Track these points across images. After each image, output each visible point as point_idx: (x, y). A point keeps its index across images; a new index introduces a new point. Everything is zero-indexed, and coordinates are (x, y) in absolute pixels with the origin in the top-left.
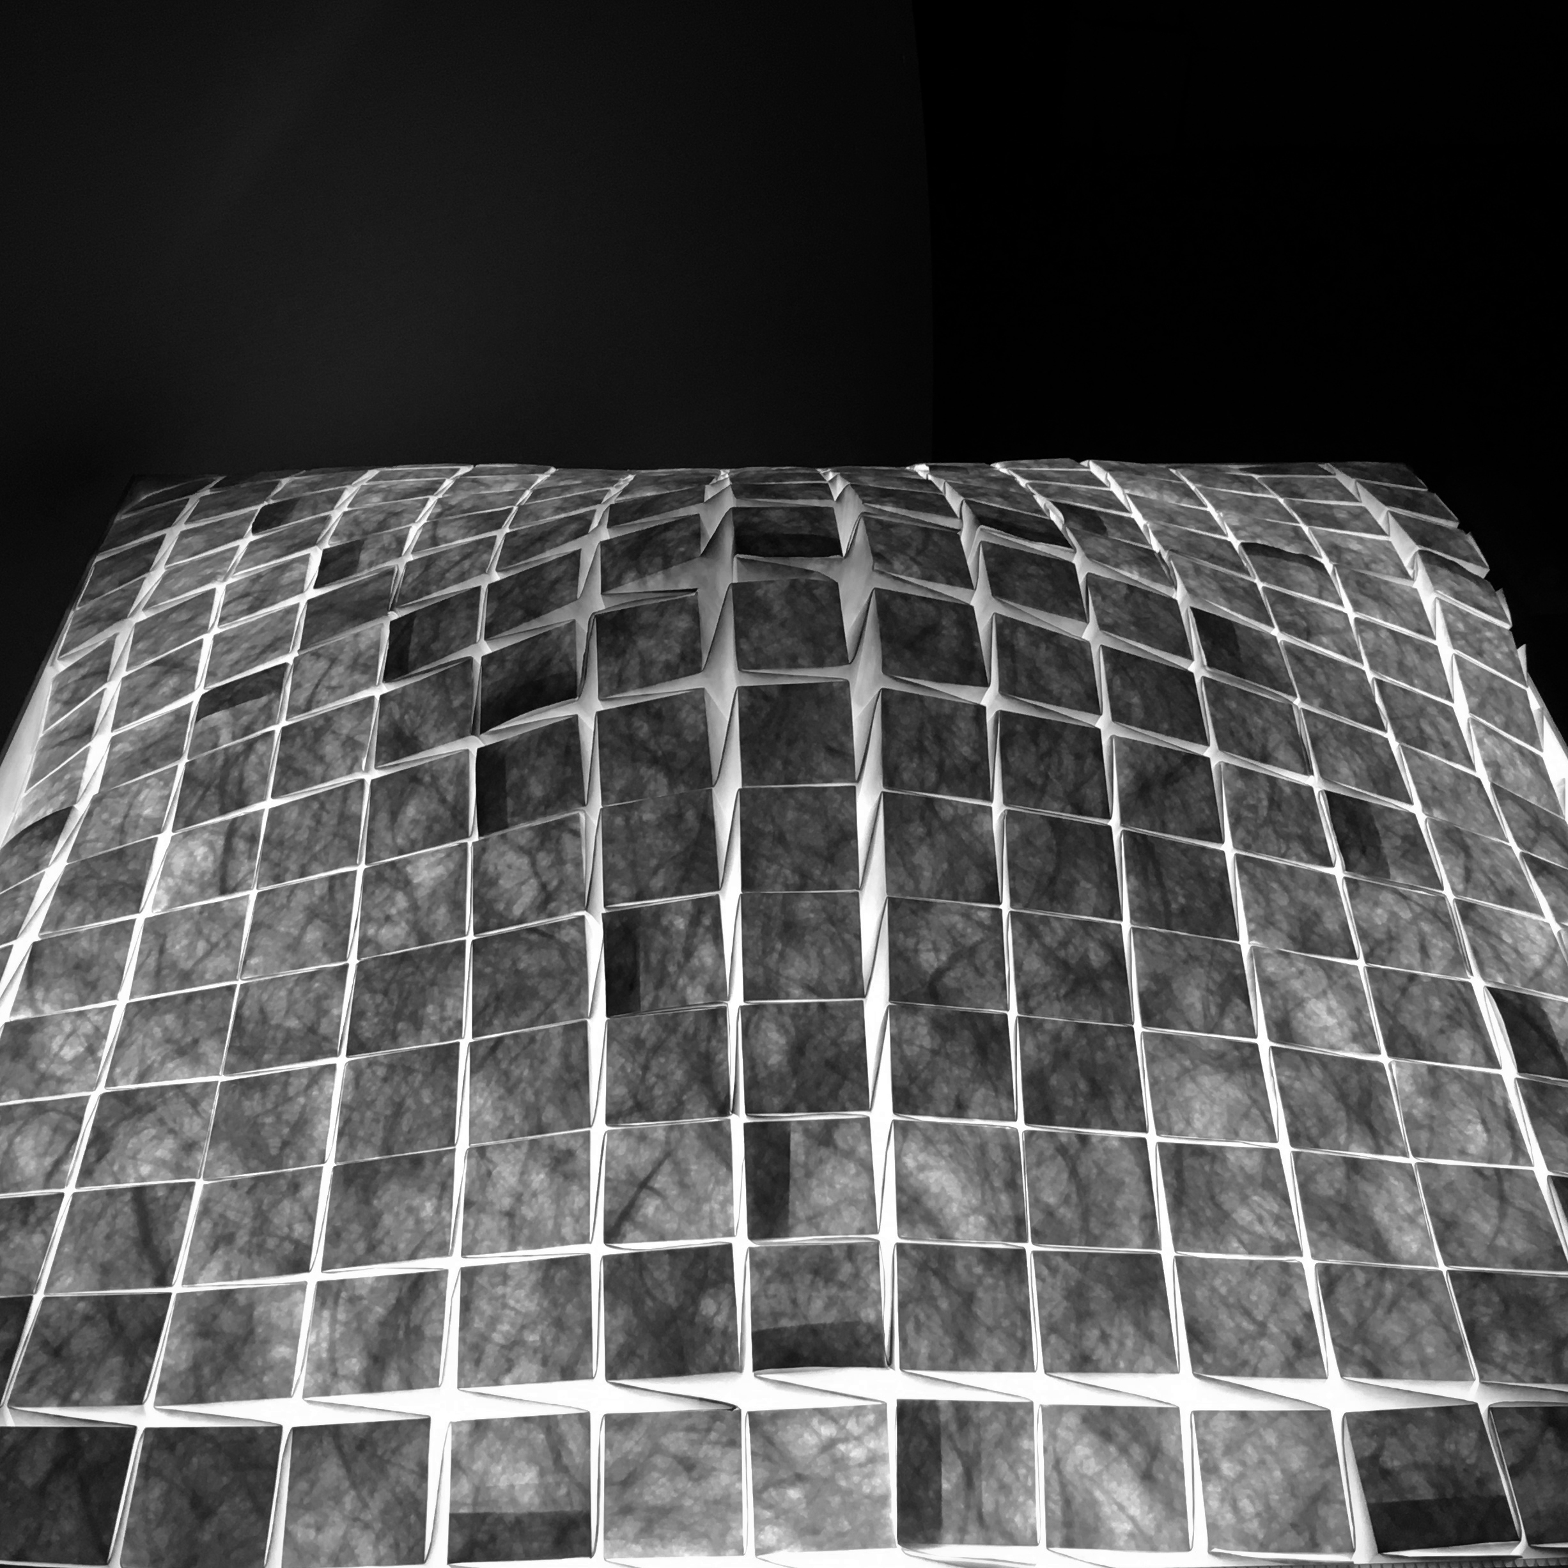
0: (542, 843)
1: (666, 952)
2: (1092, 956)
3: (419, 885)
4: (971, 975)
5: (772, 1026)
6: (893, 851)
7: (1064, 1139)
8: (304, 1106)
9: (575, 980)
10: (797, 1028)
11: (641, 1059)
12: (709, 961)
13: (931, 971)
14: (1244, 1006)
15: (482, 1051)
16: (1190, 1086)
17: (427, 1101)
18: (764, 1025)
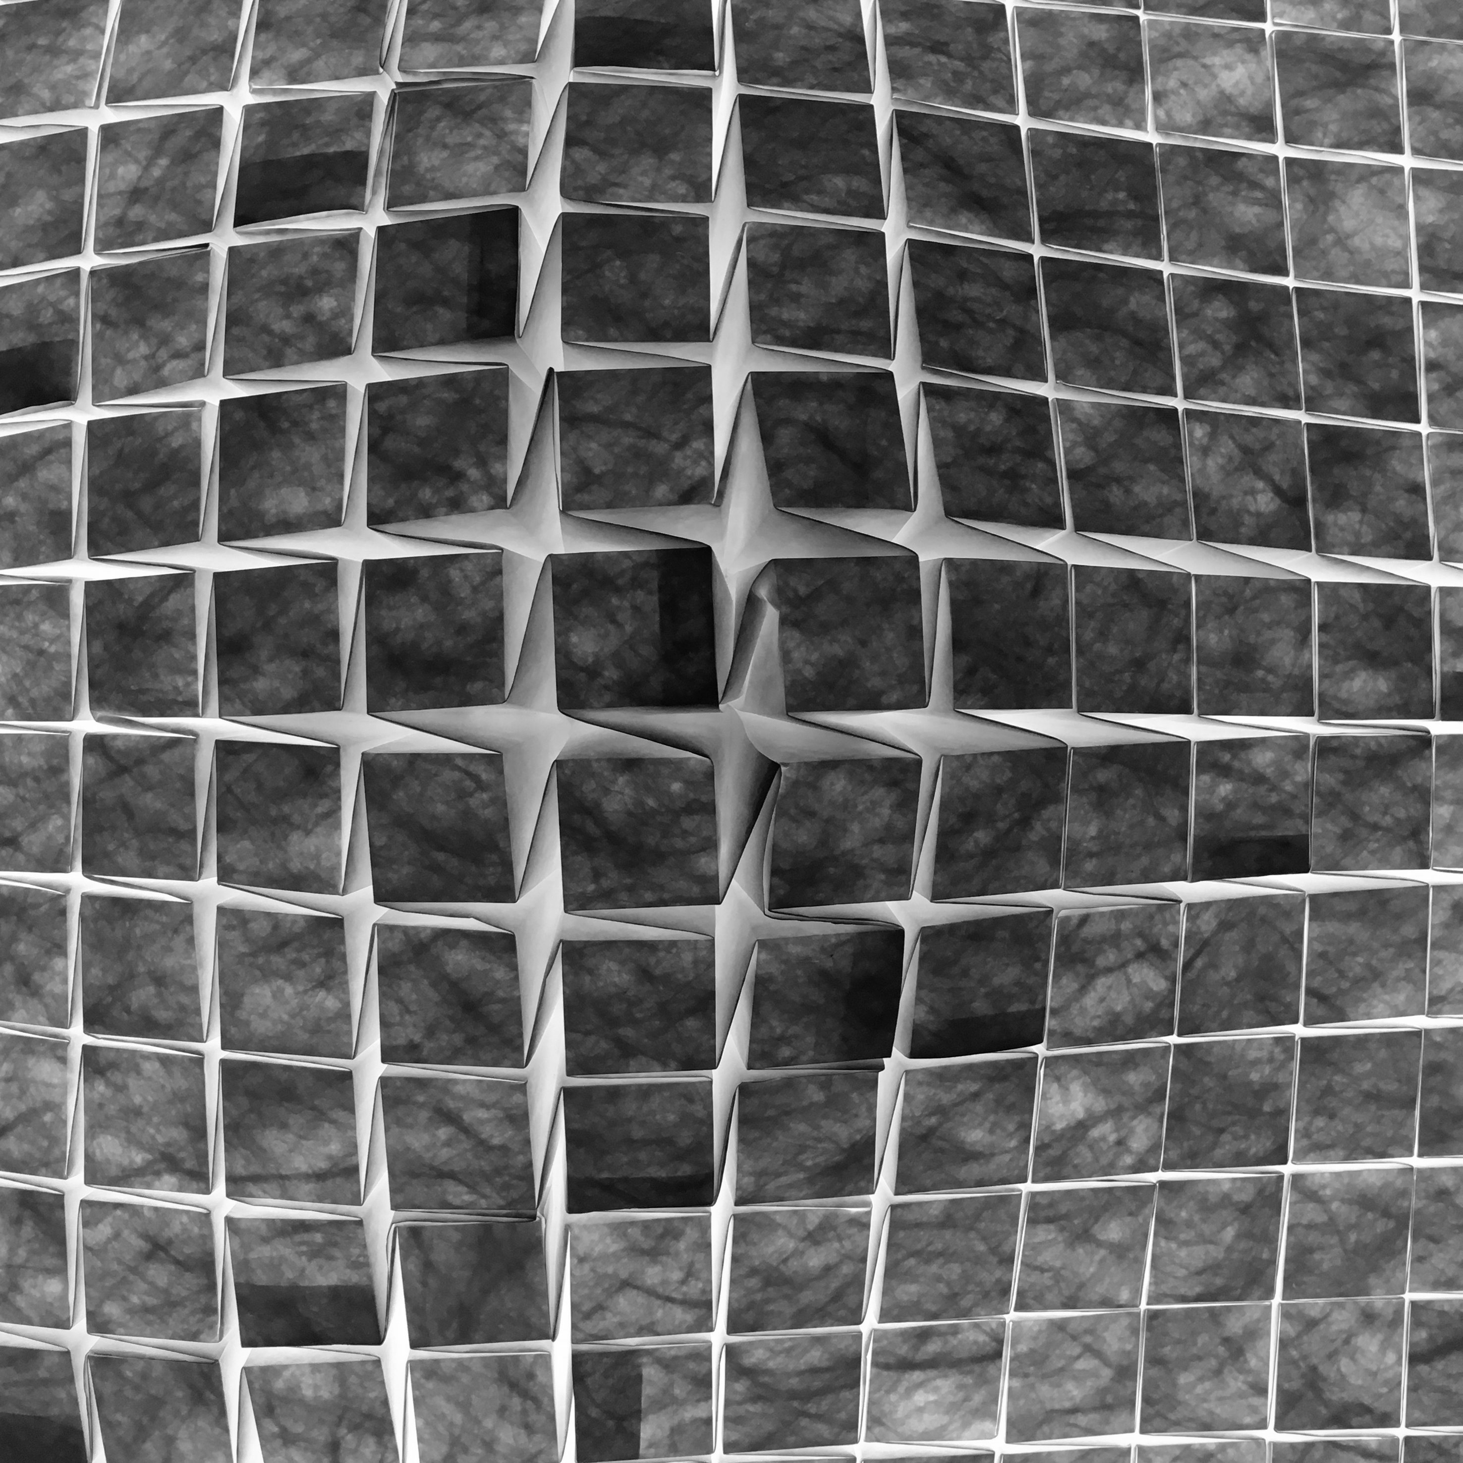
0: (1084, 961)
1: (1256, 806)
2: (1224, 314)
3: (1088, 1110)
4: (1273, 457)
5: (1346, 685)
6: (1146, 528)
7: (1436, 387)
8: (1343, 1201)
9: (1262, 910)
10: (1349, 659)
11: (1364, 832)
12: (1269, 756)
13: (1278, 501)
14: (1244, 159)
15: (1321, 1011)
16: (1356, 241)
17: (1369, 1066)
18: (1343, 695)
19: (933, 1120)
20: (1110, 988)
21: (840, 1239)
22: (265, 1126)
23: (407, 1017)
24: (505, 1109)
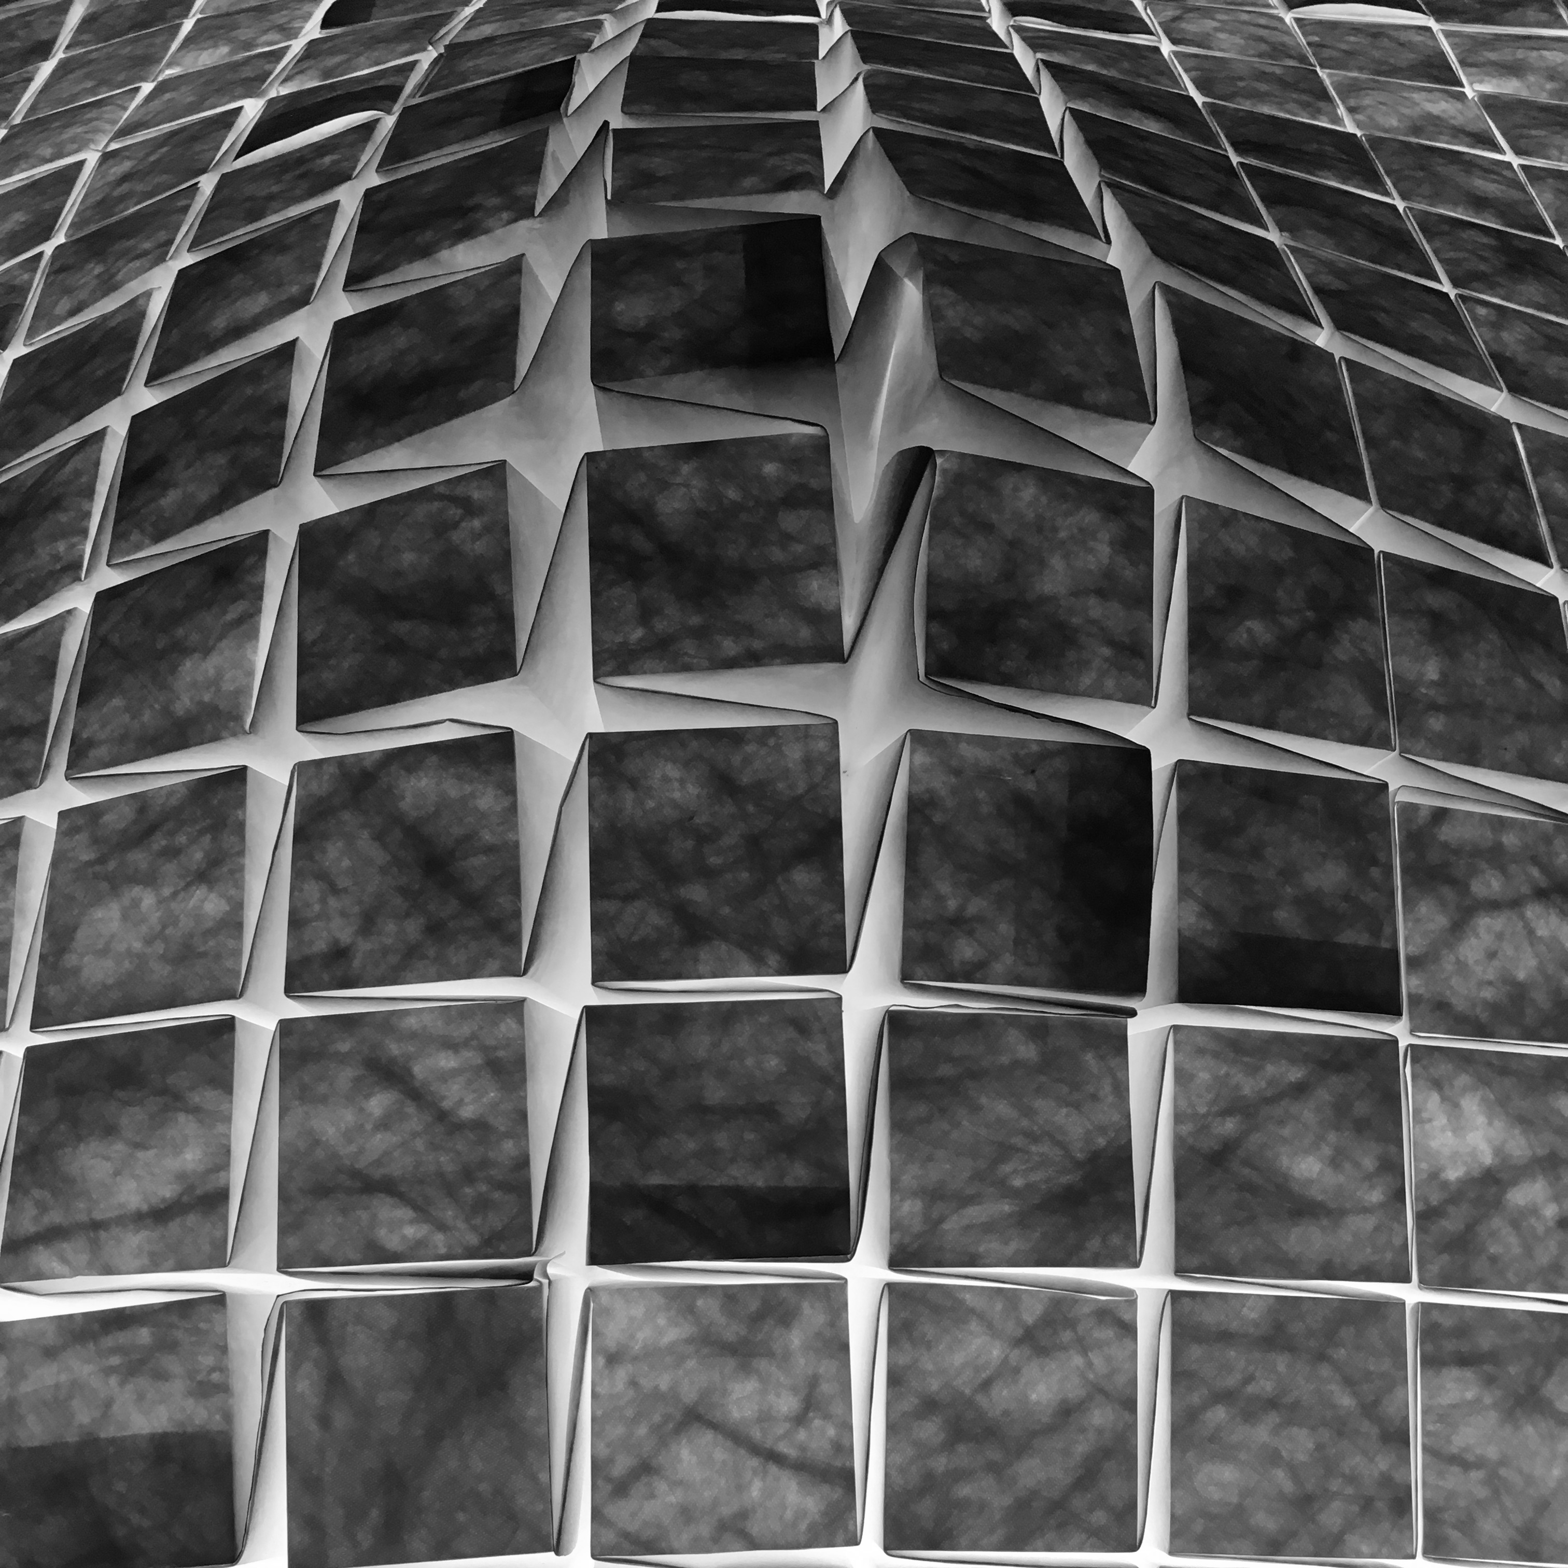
0: (1452, 882)
3: (1498, 1151)
19: (1229, 1126)
20: (1500, 936)
21: (1083, 1347)
22: (80, 1139)
23: (333, 902)
24: (484, 1049)
